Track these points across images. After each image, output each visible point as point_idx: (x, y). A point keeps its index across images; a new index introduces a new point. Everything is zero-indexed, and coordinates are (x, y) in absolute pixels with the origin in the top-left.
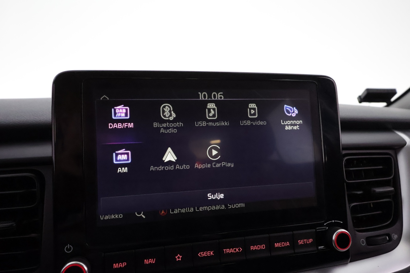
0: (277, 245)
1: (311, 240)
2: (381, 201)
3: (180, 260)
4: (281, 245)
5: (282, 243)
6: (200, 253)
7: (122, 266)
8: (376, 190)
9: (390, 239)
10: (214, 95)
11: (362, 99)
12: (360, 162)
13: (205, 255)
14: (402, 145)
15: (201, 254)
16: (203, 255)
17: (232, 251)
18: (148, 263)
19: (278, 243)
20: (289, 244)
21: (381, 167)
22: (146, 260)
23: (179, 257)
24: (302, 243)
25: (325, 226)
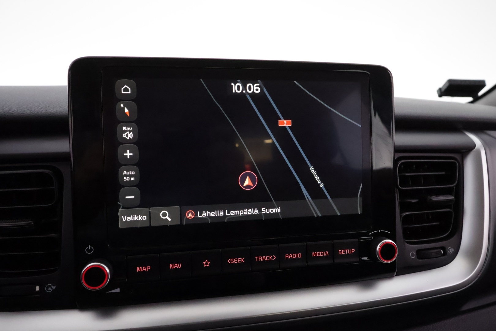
0: (314, 254)
1: (353, 251)
2: (440, 210)
3: (208, 266)
4: (320, 255)
5: (321, 252)
6: (230, 260)
7: (145, 269)
8: (433, 198)
9: (445, 253)
10: (250, 87)
11: (443, 93)
12: (419, 167)
13: (236, 262)
14: (470, 148)
15: (231, 261)
16: (232, 262)
17: (264, 258)
18: (173, 268)
19: (316, 253)
20: (328, 254)
21: (444, 173)
22: (171, 265)
23: (206, 264)
24: (343, 253)
25: (370, 236)
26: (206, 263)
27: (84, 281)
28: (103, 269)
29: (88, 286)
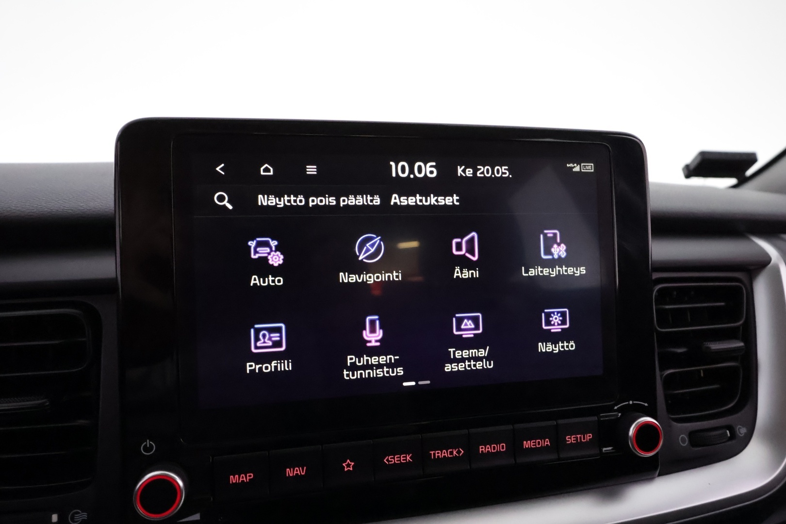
0: (527, 444)
1: (589, 436)
2: (718, 365)
3: (351, 469)
4: (536, 445)
5: (537, 441)
6: (388, 459)
7: (245, 479)
8: (711, 346)
9: (733, 436)
10: (420, 168)
11: (691, 171)
12: (683, 294)
13: (397, 461)
14: (762, 264)
15: (390, 460)
16: (392, 461)
17: (445, 454)
18: (292, 475)
19: (529, 442)
20: (549, 443)
21: (723, 304)
22: (289, 469)
24: (574, 440)
25: (616, 411)
26: (348, 465)
27: (140, 505)
28: (171, 480)
29: (147, 513)
